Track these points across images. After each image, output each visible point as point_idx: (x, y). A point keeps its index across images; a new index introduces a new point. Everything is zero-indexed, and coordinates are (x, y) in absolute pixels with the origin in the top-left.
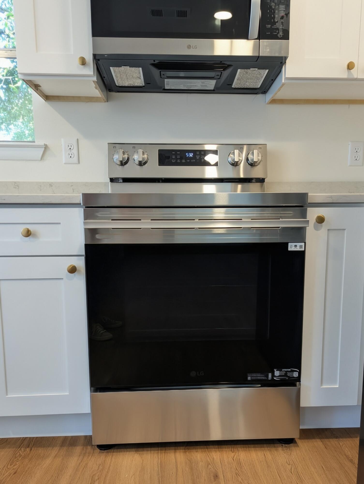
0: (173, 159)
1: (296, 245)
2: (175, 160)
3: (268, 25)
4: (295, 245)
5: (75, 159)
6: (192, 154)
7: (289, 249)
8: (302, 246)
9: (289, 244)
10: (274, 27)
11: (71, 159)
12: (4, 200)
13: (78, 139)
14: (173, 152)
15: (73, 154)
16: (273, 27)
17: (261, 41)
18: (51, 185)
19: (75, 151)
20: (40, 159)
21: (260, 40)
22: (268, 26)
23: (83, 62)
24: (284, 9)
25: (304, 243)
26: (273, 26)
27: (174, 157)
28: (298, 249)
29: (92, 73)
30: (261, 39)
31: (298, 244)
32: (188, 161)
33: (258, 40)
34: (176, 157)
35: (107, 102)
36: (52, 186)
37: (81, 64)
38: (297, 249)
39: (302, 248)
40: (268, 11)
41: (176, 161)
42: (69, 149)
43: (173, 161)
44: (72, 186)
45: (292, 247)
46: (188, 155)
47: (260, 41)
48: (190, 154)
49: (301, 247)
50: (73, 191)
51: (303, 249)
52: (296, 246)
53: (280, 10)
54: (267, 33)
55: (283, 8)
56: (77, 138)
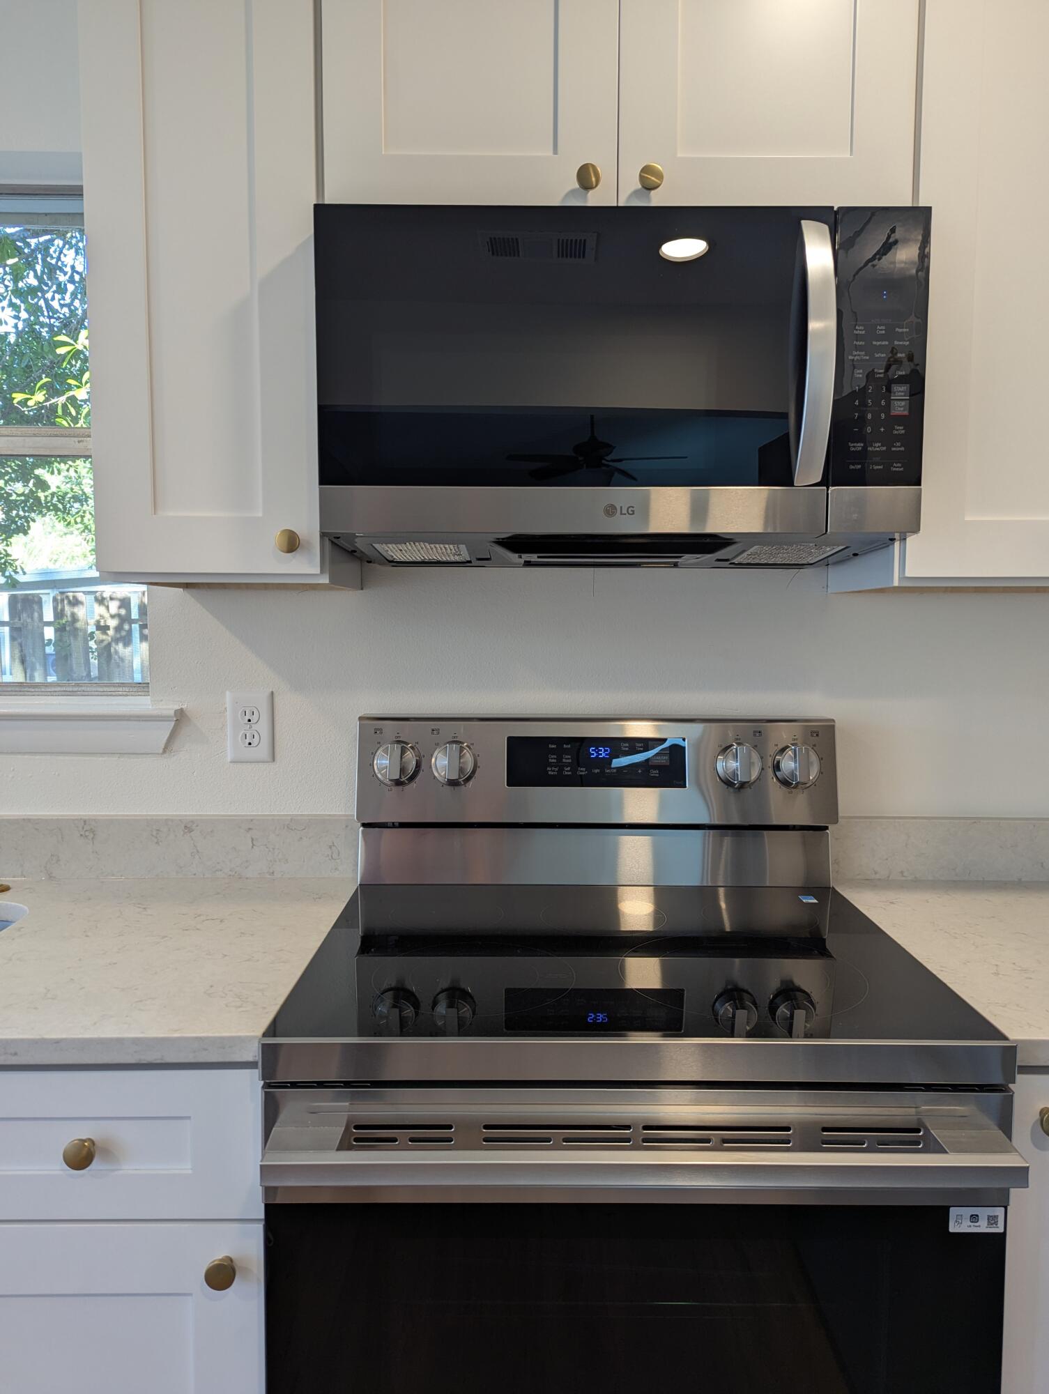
0: (551, 765)
1: (977, 1216)
2: (556, 769)
3: (855, 444)
4: (972, 1216)
5: (262, 750)
6: (607, 751)
7: (953, 1228)
8: (996, 1217)
9: (951, 1209)
10: (875, 447)
11: (250, 749)
12: (16, 1054)
13: (272, 693)
14: (552, 744)
15: (256, 736)
16: (870, 449)
17: (832, 491)
18: (188, 827)
19: (263, 727)
20: (161, 751)
21: (831, 488)
22: (854, 447)
23: (292, 543)
24: (905, 396)
25: (1003, 1209)
26: (872, 446)
27: (553, 761)
28: (982, 1227)
29: (317, 571)
30: (833, 486)
31: (984, 1212)
32: (597, 771)
33: (825, 488)
34: (559, 759)
35: (362, 589)
36: (191, 831)
37: (285, 549)
38: (979, 1226)
39: (996, 1223)
40: (857, 403)
41: (561, 770)
42: (246, 721)
43: (550, 773)
44: (250, 829)
45: (960, 1222)
46: (597, 752)
47: (829, 492)
48: (601, 751)
49: (992, 1220)
50: (253, 845)
51: (1001, 1230)
52: (974, 1218)
53: (892, 398)
54: (852, 467)
55: (903, 394)
56: (271, 690)
